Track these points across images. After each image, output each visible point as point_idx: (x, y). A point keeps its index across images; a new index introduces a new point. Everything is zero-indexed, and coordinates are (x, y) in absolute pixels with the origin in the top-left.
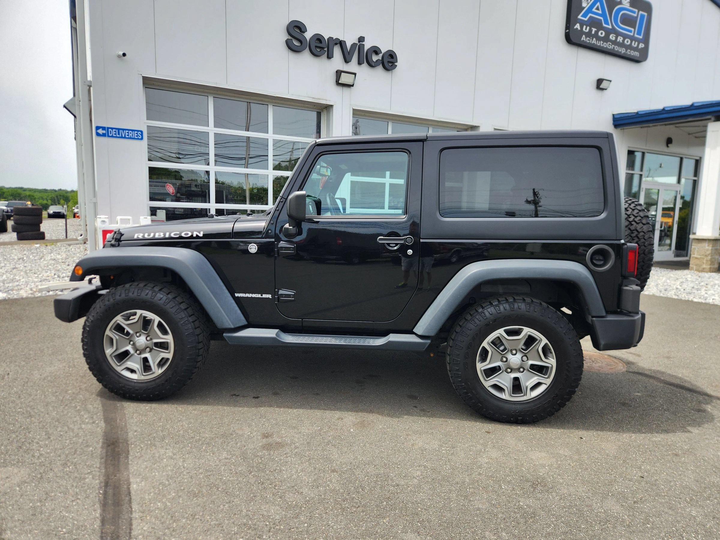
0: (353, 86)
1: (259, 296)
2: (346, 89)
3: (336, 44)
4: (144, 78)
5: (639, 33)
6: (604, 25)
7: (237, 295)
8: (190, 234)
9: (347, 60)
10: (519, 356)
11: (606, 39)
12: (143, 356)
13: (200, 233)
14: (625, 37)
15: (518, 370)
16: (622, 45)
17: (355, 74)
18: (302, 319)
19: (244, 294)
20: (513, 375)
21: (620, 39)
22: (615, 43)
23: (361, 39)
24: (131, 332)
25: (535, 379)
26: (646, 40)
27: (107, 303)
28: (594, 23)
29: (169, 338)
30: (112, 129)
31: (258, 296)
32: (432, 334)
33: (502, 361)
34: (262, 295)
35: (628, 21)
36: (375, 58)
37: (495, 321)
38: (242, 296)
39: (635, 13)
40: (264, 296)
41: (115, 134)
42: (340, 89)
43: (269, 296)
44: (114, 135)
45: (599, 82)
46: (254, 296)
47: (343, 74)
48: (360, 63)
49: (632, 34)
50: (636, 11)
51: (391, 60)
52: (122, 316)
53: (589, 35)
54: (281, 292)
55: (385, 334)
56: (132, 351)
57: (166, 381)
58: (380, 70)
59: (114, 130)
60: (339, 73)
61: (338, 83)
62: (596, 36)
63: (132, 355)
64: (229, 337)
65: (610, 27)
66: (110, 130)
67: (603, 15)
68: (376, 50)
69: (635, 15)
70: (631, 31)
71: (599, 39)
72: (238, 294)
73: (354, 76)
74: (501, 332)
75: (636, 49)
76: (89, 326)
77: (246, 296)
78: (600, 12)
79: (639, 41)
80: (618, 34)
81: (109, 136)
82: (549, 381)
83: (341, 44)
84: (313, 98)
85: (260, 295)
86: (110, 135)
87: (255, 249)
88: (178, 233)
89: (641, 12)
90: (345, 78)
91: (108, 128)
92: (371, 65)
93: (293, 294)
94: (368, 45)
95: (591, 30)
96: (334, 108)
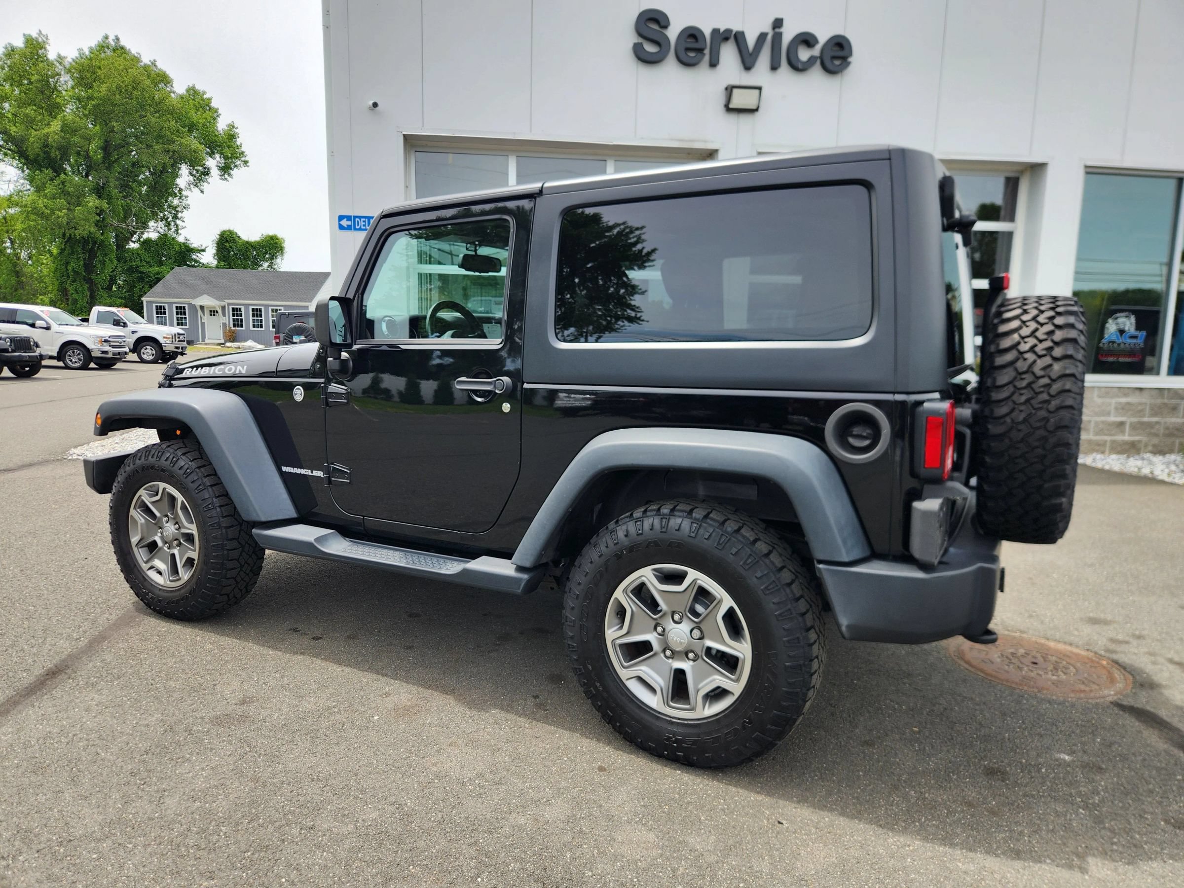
0: (757, 110)
1: (309, 472)
2: (744, 119)
3: (726, 39)
4: (406, 137)
7: (285, 469)
8: (233, 369)
9: (748, 64)
10: (686, 626)
12: (171, 551)
13: (243, 368)
15: (685, 655)
17: (760, 89)
18: (363, 517)
19: (293, 468)
20: (675, 664)
23: (778, 23)
24: (157, 514)
25: (714, 680)
29: (194, 529)
30: (360, 217)
31: (307, 473)
33: (654, 631)
36: (804, 54)
37: (631, 549)
38: (289, 471)
40: (315, 474)
41: (364, 225)
42: (732, 118)
43: (321, 474)
44: (363, 227)
46: (303, 472)
47: (735, 90)
48: (774, 67)
51: (841, 54)
52: (145, 489)
55: (475, 554)
56: (160, 543)
57: (191, 592)
58: (816, 74)
59: (362, 220)
60: (729, 91)
61: (729, 109)
63: (160, 549)
66: (357, 219)
68: (807, 40)
72: (285, 467)
73: (757, 91)
74: (647, 573)
76: (115, 506)
77: (294, 472)
81: (355, 229)
82: (738, 688)
84: (681, 141)
86: (357, 227)
87: (301, 395)
90: (740, 99)
91: (355, 217)
92: (797, 67)
93: (348, 472)
96: (720, 153)
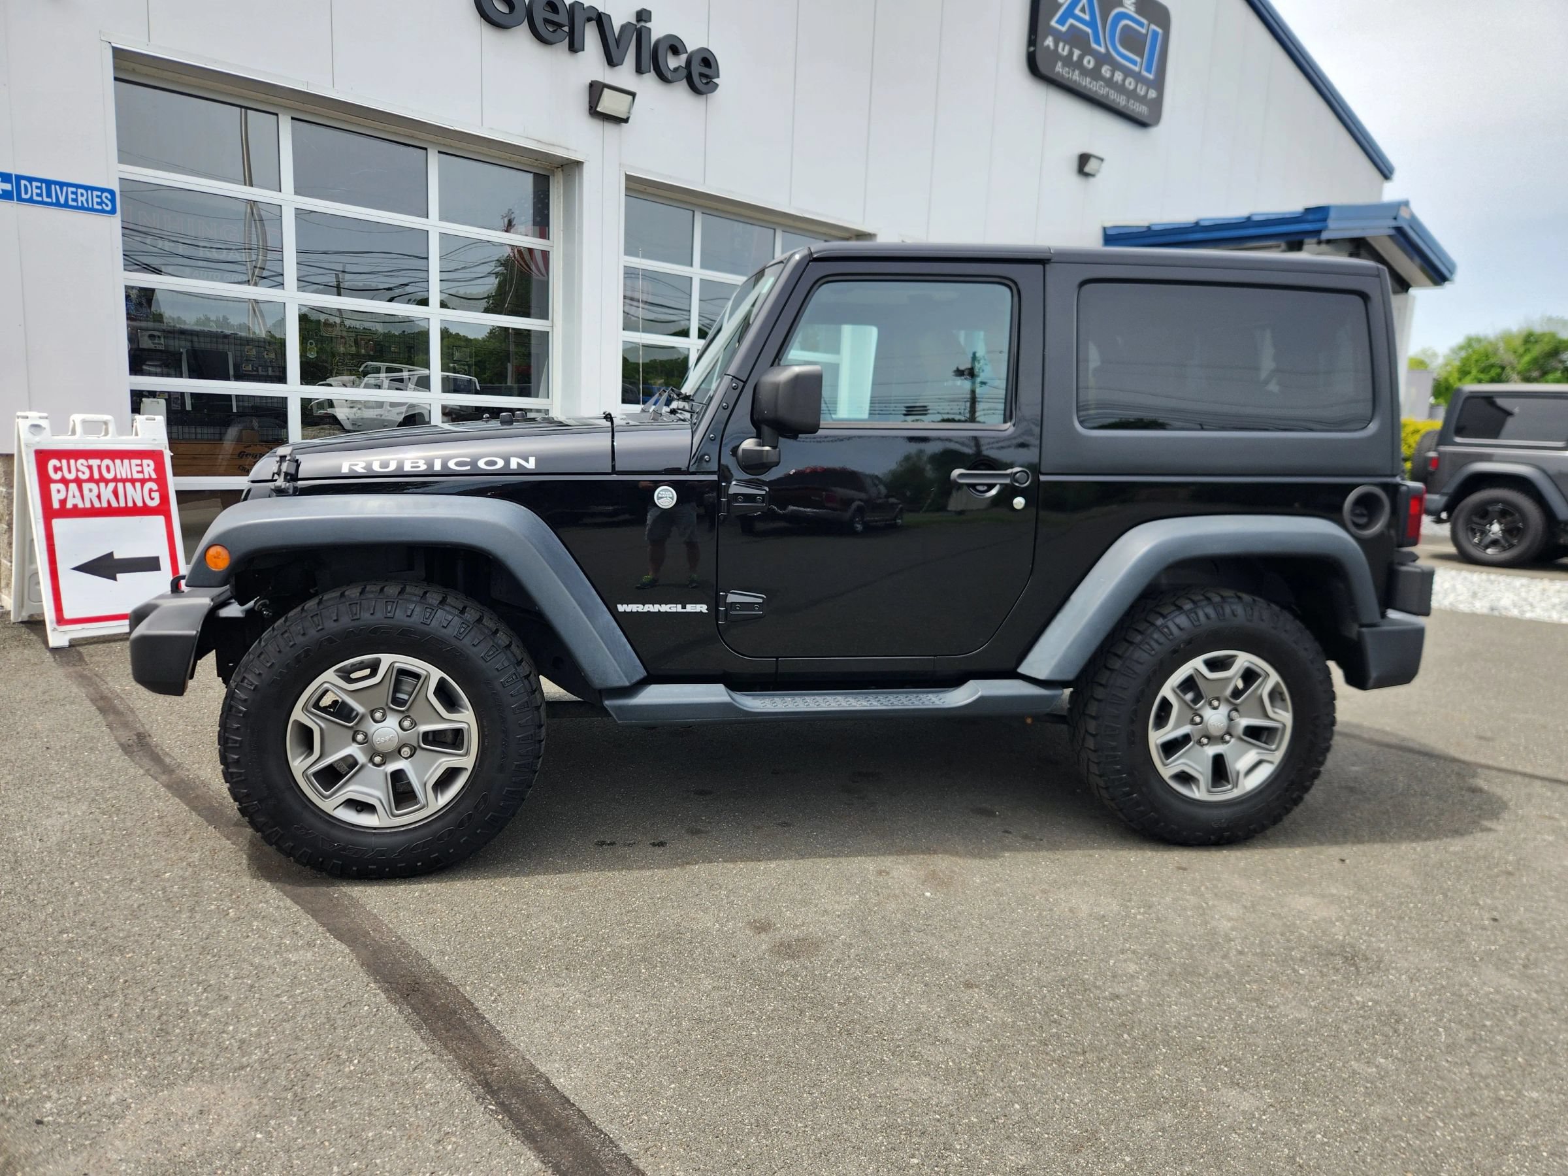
0: (626, 120)
1: (678, 608)
2: (610, 128)
3: (589, 20)
4: (120, 56)
5: (1149, 70)
6: (1094, 46)
7: (621, 608)
8: (500, 463)
9: (612, 61)
10: (1224, 710)
11: (1095, 74)
12: (391, 767)
13: (527, 461)
14: (1127, 73)
15: (1222, 740)
16: (1121, 89)
17: (633, 95)
18: (777, 658)
19: (641, 606)
20: (1211, 751)
21: (1118, 77)
22: (1110, 82)
23: (643, 15)
24: (359, 709)
25: (1252, 756)
26: (1159, 83)
27: (300, 640)
28: (1076, 38)
29: (466, 719)
30: (31, 180)
31: (674, 610)
32: (1070, 676)
33: (1192, 722)
34: (684, 607)
35: (1133, 41)
36: (673, 62)
37: (1189, 642)
38: (634, 610)
39: (1145, 27)
40: (690, 608)
41: (40, 195)
42: (596, 125)
43: (703, 608)
44: (35, 198)
45: (1084, 159)
46: (665, 608)
47: (606, 91)
48: (639, 70)
49: (1137, 69)
50: (1145, 21)
51: (706, 71)
52: (336, 671)
53: (1067, 62)
54: (731, 598)
55: (956, 681)
56: (362, 758)
57: (461, 824)
59: (35, 184)
60: (596, 90)
61: (594, 112)
62: (1079, 65)
63: (362, 767)
64: (620, 708)
65: (1102, 50)
66: (23, 182)
67: (1092, 24)
68: (675, 46)
69: (1143, 31)
70: (1136, 64)
71: (1084, 72)
72: (625, 606)
73: (630, 98)
74: (1197, 664)
75: (1143, 100)
76: (245, 700)
77: (645, 610)
78: (1087, 17)
79: (1148, 84)
80: (1116, 66)
81: (20, 199)
82: (1278, 756)
83: (600, 20)
84: (539, 141)
85: (679, 606)
86: (24, 196)
87: (672, 498)
88: (469, 460)
89: (1153, 27)
90: (610, 103)
91: (19, 178)
92: (663, 77)
93: (761, 601)
94: (658, 30)
95: (1071, 53)
96: (586, 168)
